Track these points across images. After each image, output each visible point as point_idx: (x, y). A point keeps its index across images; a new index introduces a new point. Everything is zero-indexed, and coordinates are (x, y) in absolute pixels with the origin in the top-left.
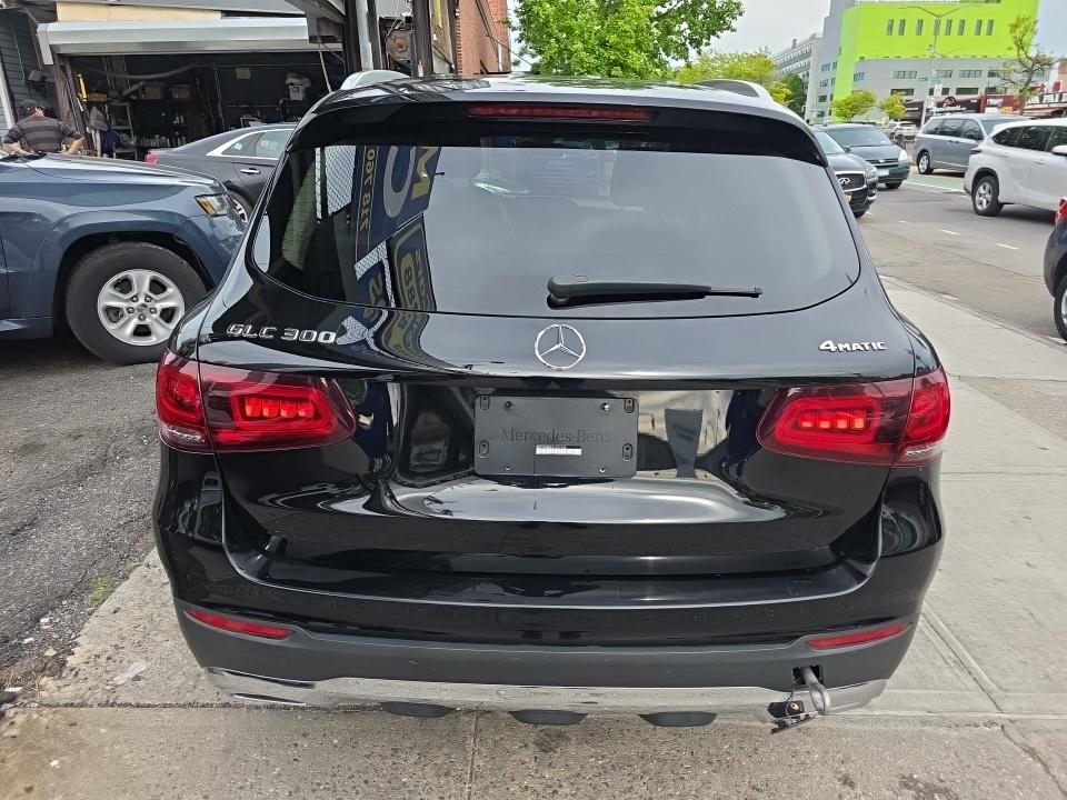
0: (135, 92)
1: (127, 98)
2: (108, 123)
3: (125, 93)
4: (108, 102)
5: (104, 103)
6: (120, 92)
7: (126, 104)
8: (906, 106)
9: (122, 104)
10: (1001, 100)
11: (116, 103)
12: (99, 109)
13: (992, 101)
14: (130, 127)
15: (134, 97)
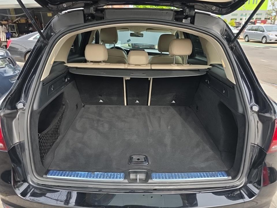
0: (17, 21)
1: (15, 23)
2: (8, 30)
3: (14, 21)
4: (8, 24)
5: (6, 24)
6: (12, 21)
7: (14, 24)
8: (236, 23)
9: (13, 24)
10: (260, 21)
11: (10, 24)
12: (5, 26)
13: (258, 22)
14: (16, 31)
15: (17, 22)
